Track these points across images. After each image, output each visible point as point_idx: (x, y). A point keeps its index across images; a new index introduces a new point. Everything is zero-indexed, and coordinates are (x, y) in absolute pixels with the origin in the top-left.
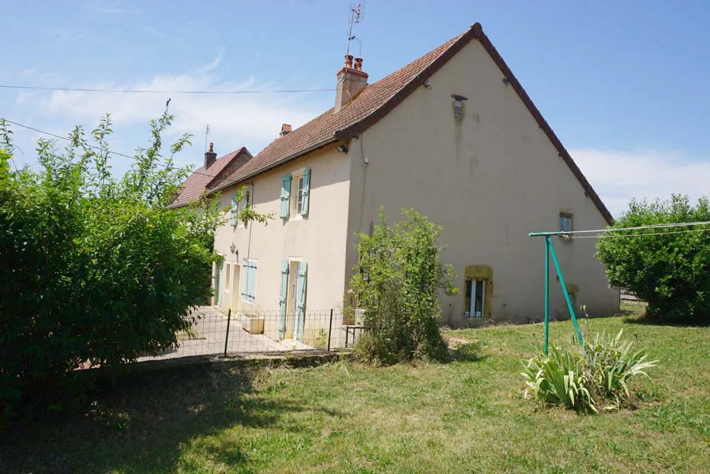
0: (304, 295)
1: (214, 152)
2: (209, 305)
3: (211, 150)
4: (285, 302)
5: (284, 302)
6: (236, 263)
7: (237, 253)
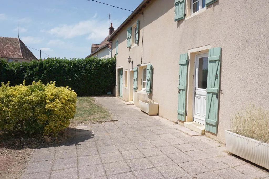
0: (218, 80)
1: (113, 27)
2: (115, 96)
3: (112, 26)
4: (185, 90)
5: (183, 90)
6: (132, 70)
7: (132, 63)
